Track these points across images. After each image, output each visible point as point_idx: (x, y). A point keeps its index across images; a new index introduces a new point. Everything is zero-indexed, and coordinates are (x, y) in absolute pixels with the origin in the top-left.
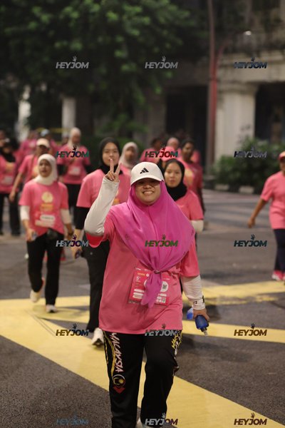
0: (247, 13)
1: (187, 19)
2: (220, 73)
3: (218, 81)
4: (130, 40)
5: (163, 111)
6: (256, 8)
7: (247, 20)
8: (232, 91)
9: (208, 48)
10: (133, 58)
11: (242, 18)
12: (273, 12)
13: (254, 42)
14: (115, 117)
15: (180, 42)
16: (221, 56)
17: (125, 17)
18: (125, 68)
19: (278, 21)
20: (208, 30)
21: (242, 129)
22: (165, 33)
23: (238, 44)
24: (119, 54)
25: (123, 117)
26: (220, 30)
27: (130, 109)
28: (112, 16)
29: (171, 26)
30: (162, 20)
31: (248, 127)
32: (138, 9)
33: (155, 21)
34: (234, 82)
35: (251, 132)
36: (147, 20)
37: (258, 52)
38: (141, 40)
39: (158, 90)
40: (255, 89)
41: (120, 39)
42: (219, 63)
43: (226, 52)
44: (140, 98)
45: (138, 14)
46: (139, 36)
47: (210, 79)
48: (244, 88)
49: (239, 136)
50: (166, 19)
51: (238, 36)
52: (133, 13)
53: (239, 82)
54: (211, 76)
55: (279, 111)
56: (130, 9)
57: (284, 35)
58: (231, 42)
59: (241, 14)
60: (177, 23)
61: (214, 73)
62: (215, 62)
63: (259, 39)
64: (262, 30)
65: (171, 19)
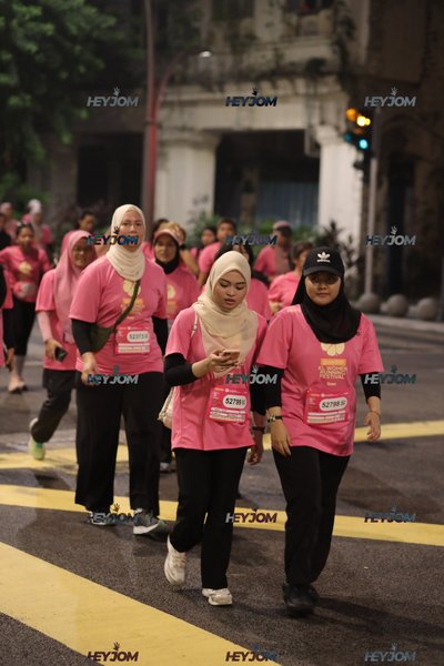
0: (204, 24)
1: (110, 29)
2: (162, 114)
3: (160, 126)
4: (22, 58)
5: (74, 171)
6: (217, 17)
7: (204, 36)
8: (180, 143)
9: (144, 75)
10: (25, 87)
11: (197, 31)
12: (245, 24)
13: (215, 69)
15: (100, 64)
16: (164, 89)
17: (15, 23)
18: (14, 101)
19: (252, 37)
20: (145, 47)
21: (195, 202)
22: (78, 48)
23: (191, 71)
24: (3, 79)
25: (10, 177)
26: (162, 48)
27: (21, 167)
29: (86, 39)
30: (73, 30)
31: (205, 199)
32: (36, 11)
33: (61, 29)
34: (183, 129)
35: (209, 207)
36: (49, 28)
37: (221, 85)
38: (40, 58)
39: (66, 139)
40: (215, 141)
41: (6, 56)
42: (161, 98)
43: (172, 82)
44: (39, 150)
45: (35, 19)
46: (37, 53)
47: (146, 124)
48: (199, 138)
49: (191, 212)
50: (80, 28)
51: (191, 59)
52: (27, 17)
53: (191, 130)
54: (148, 119)
55: (252, 176)
56: (24, 9)
57: (259, 58)
58: (179, 67)
59: (196, 24)
60: (95, 34)
61: (153, 115)
62: (155, 96)
63: (222, 64)
64: (227, 49)
65: (88, 27)
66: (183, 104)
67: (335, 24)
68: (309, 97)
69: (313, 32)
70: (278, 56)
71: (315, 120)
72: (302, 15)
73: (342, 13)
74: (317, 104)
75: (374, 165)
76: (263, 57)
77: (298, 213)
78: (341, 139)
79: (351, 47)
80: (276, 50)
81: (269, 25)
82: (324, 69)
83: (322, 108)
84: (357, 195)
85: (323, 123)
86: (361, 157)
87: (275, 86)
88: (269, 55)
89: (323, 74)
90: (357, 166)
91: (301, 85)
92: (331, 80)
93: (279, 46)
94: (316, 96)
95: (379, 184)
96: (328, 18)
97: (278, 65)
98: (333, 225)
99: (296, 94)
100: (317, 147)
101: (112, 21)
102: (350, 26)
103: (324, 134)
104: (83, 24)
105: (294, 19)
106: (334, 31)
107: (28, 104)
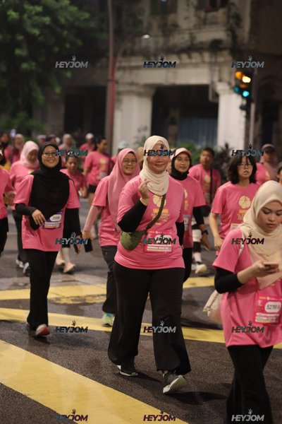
0: (146, 17)
1: (87, 20)
2: (118, 75)
3: (117, 82)
4: (30, 39)
5: (62, 111)
6: (154, 13)
7: (145, 24)
8: (130, 93)
9: (107, 50)
10: (32, 57)
11: (141, 22)
12: (171, 17)
13: (152, 46)
14: (14, 115)
15: (80, 43)
16: (120, 58)
17: (25, 16)
18: (25, 66)
19: (176, 26)
20: (108, 32)
21: (139, 131)
22: (65, 33)
23: (137, 47)
24: (18, 52)
25: (22, 114)
26: (119, 32)
27: (29, 108)
28: (13, 14)
29: (71, 27)
30: (62, 21)
31: (145, 129)
32: (39, 9)
33: (55, 21)
34: (132, 84)
35: (148, 134)
36: (47, 20)
37: (156, 56)
38: (41, 39)
39: (58, 90)
40: (152, 92)
41: (20, 38)
42: (118, 64)
43: (125, 54)
44: (40, 97)
45: (38, 14)
46: (40, 35)
47: (108, 81)
48: (142, 90)
49: (137, 137)
50: (67, 20)
51: (137, 40)
52: (34, 13)
53: (137, 84)
54: (110, 77)
55: (175, 114)
56: (31, 8)
57: (180, 39)
58: (129, 45)
59: (140, 18)
60: (77, 24)
61: (113, 75)
62: (114, 63)
63: (156, 43)
64: (160, 34)
65: (71, 19)
66: (132, 68)
67: (229, 17)
68: (212, 64)
69: (214, 23)
70: (192, 38)
71: (216, 79)
72: (207, 11)
73: (233, 11)
74: (217, 68)
75: (253, 107)
76: (183, 38)
77: (205, 138)
78: (232, 91)
79: (239, 32)
80: (191, 34)
81: (187, 18)
82: (221, 46)
83: (220, 71)
84: (242, 126)
85: (220, 80)
86: (245, 102)
87: (190, 57)
88: (187, 37)
89: (221, 49)
90: (242, 108)
91: (207, 56)
92: (226, 53)
93: (193, 31)
94: (216, 63)
95: (256, 120)
96: (225, 13)
97: (192, 44)
98: (227, 146)
99: (204, 62)
100: (217, 96)
101: (87, 15)
102: (238, 19)
103: (221, 88)
104: (68, 17)
105: (202, 14)
106: (228, 22)
107: (34, 68)
